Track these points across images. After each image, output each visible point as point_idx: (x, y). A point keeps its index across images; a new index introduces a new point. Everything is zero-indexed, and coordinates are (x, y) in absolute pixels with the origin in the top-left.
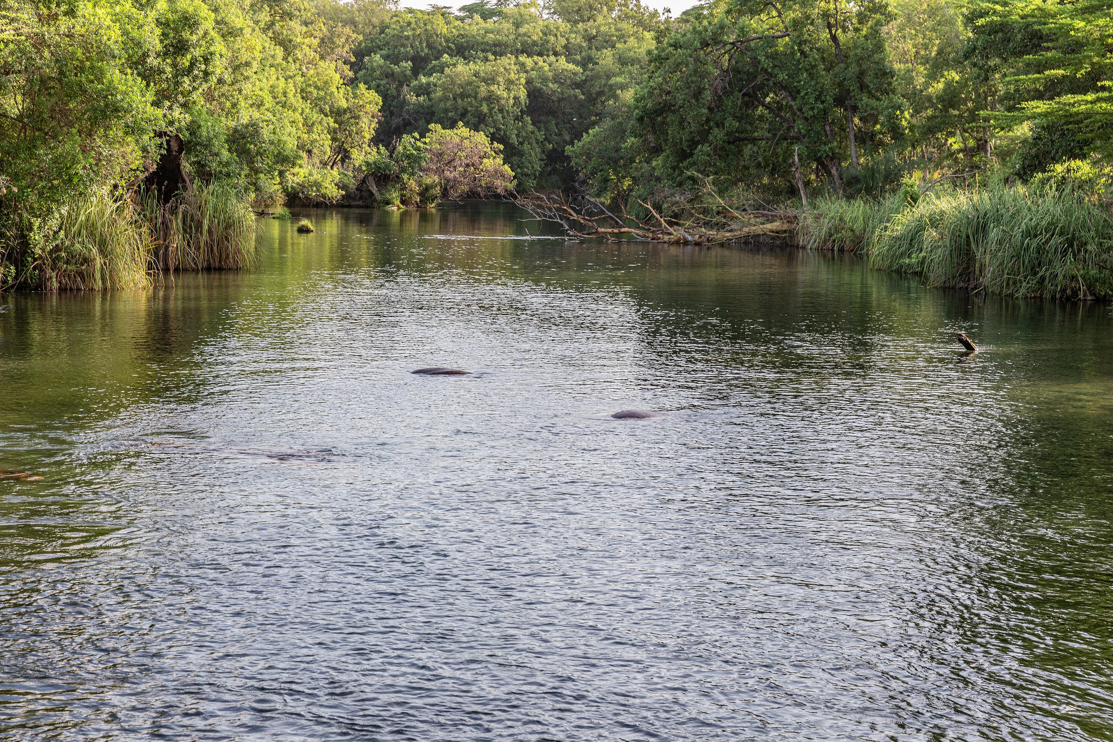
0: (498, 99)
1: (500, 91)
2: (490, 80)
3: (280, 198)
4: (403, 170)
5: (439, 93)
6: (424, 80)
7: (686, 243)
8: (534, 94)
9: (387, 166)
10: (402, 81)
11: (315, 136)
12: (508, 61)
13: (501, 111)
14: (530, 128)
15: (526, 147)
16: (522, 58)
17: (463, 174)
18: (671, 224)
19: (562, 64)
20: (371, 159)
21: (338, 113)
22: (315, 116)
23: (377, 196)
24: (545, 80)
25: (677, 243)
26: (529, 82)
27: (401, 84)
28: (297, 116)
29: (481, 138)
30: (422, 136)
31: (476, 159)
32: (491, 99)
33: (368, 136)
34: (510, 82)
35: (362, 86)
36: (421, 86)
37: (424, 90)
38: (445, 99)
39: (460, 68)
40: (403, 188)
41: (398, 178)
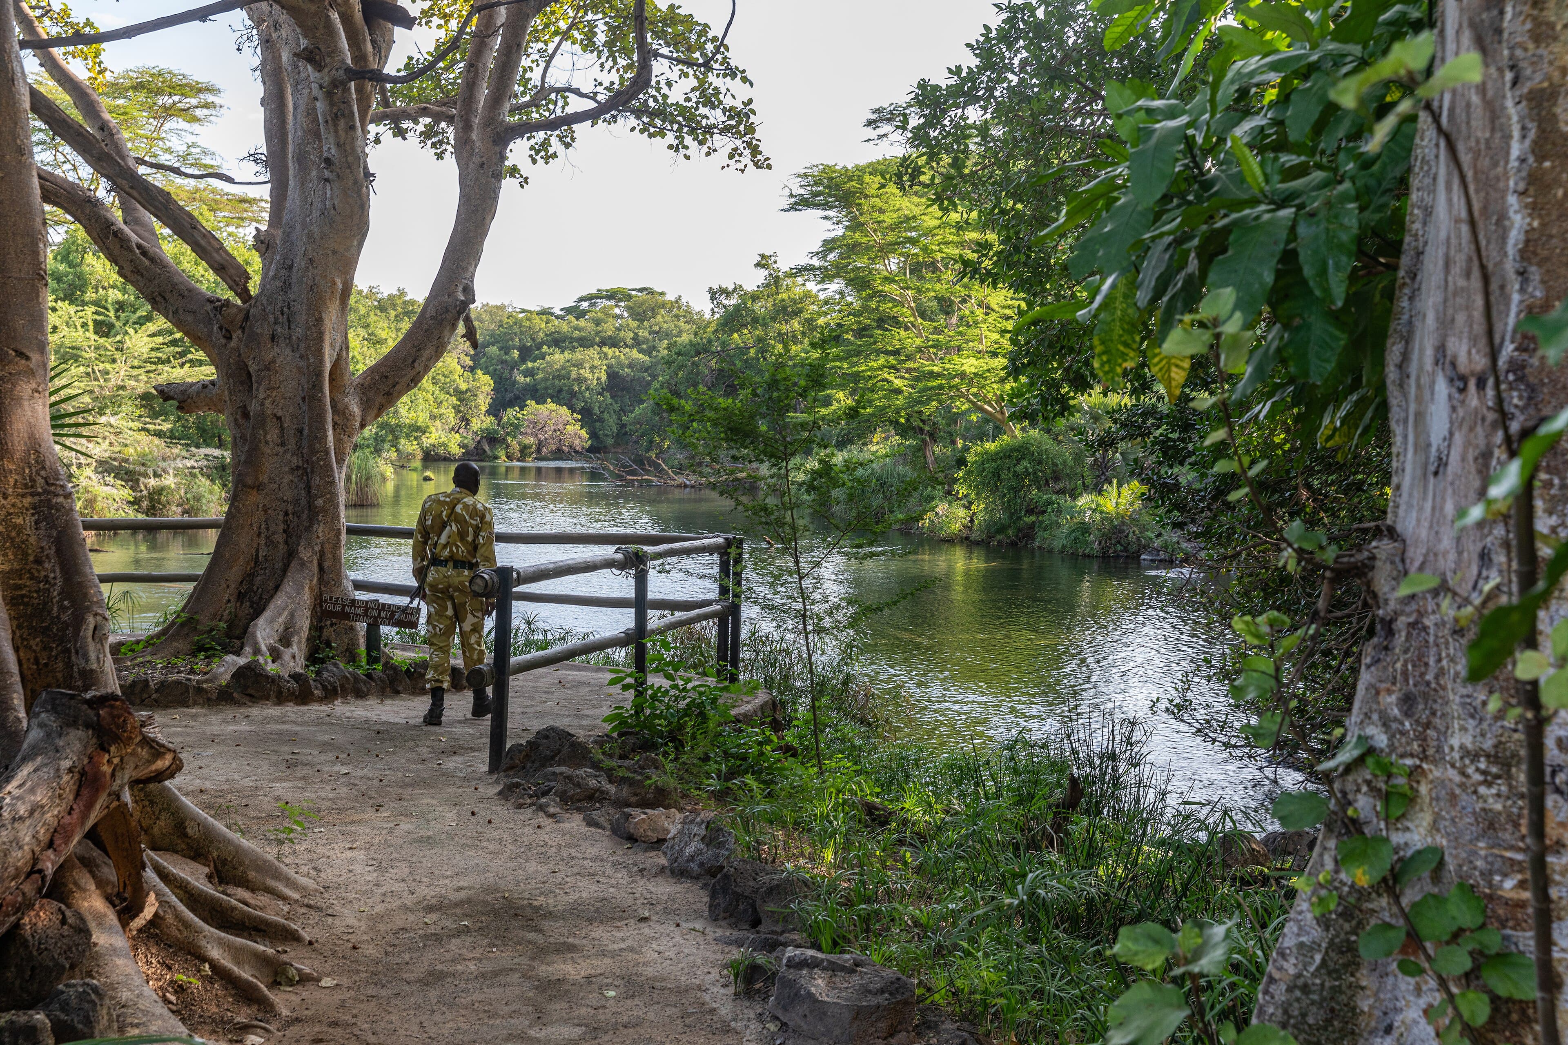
0: (586, 379)
1: (586, 373)
2: (579, 365)
3: (419, 455)
4: (508, 434)
5: (540, 376)
6: (530, 365)
7: (686, 486)
8: (612, 375)
9: (496, 431)
10: (513, 366)
11: (442, 411)
12: (593, 352)
13: (587, 389)
14: (609, 401)
15: (606, 416)
16: (605, 349)
17: (552, 437)
18: (676, 473)
19: (635, 354)
20: (484, 426)
21: (459, 394)
22: (442, 396)
23: (489, 452)
24: (621, 365)
25: (679, 486)
26: (609, 366)
27: (512, 369)
28: (429, 396)
29: (564, 410)
30: (522, 409)
31: (561, 426)
32: (580, 380)
33: (484, 409)
34: (593, 368)
35: (479, 372)
36: (528, 369)
37: (530, 373)
38: (545, 379)
39: (557, 356)
40: (508, 447)
41: (504, 440)
